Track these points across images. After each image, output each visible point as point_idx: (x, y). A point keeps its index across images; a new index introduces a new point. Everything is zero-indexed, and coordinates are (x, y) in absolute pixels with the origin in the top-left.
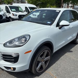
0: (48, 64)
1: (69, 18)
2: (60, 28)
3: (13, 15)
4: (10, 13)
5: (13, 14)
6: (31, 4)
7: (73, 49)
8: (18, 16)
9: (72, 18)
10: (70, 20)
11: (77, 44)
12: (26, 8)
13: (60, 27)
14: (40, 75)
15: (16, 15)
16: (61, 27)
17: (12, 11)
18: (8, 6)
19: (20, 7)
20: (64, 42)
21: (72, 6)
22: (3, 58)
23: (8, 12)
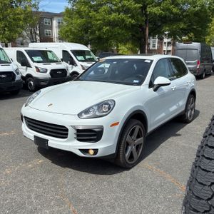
0: (140, 151)
1: (168, 73)
2: (155, 90)
3: (38, 70)
4: (30, 67)
5: (36, 67)
6: (72, 41)
7: (181, 130)
8: (48, 72)
9: (174, 72)
10: (169, 76)
11: (188, 123)
12: (65, 52)
13: (155, 87)
14: (131, 168)
15: (45, 71)
16: (157, 88)
17: (34, 61)
18: (22, 49)
19: (50, 52)
20: (163, 114)
21: (170, 51)
22: (78, 136)
23: (25, 63)
